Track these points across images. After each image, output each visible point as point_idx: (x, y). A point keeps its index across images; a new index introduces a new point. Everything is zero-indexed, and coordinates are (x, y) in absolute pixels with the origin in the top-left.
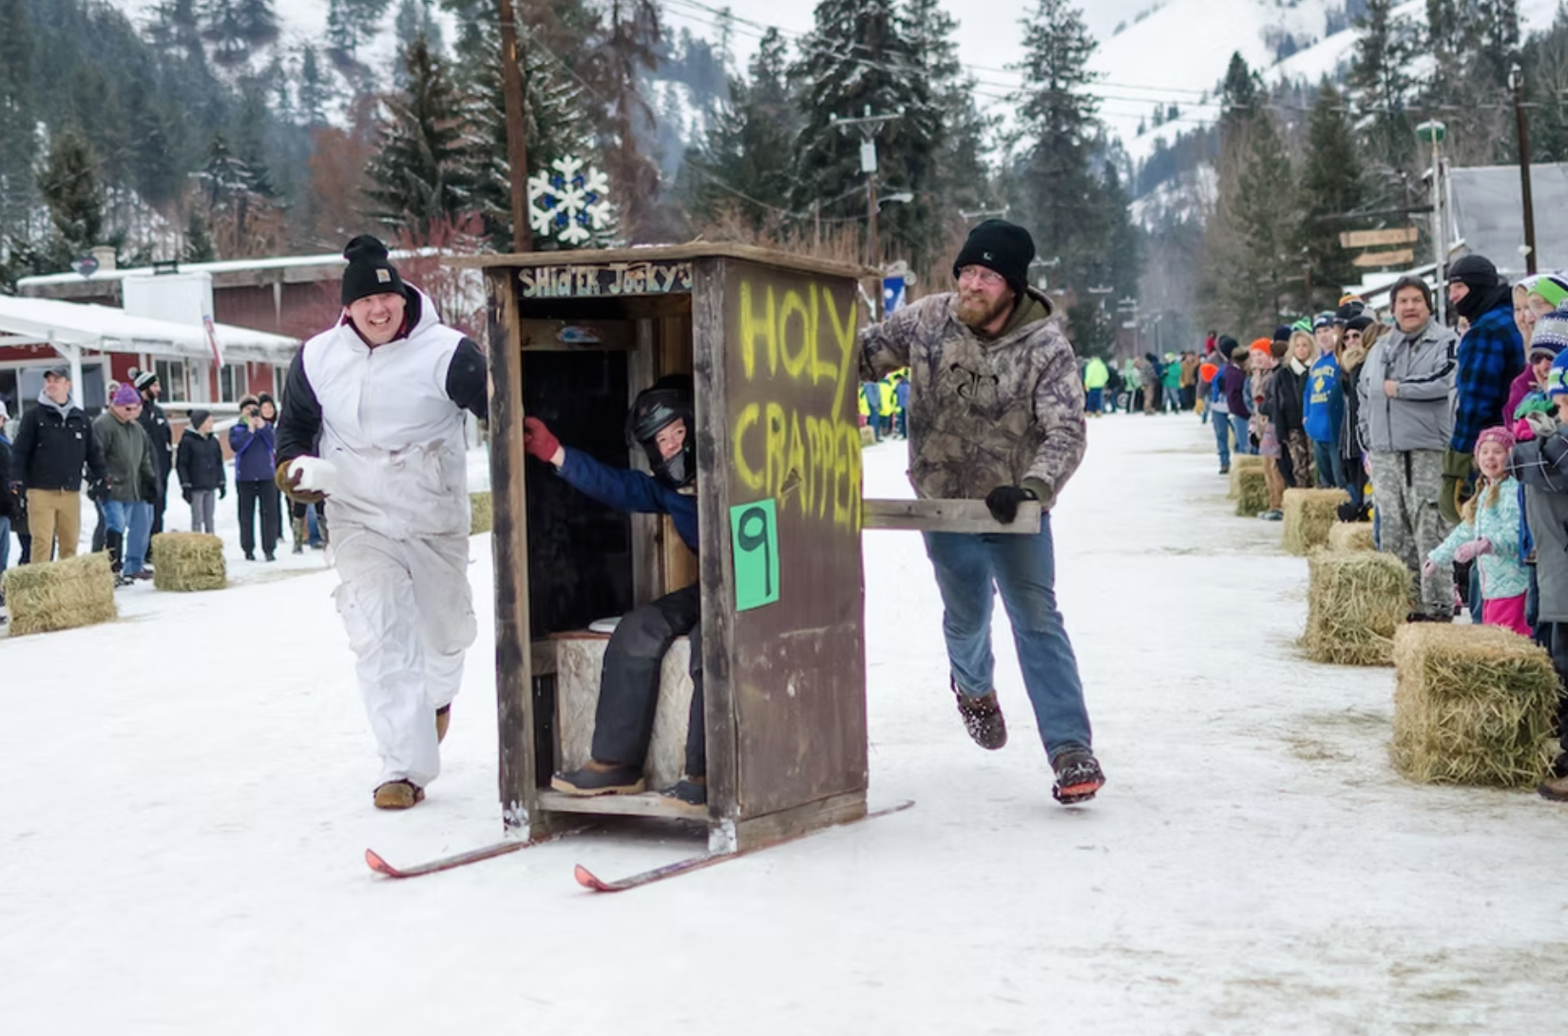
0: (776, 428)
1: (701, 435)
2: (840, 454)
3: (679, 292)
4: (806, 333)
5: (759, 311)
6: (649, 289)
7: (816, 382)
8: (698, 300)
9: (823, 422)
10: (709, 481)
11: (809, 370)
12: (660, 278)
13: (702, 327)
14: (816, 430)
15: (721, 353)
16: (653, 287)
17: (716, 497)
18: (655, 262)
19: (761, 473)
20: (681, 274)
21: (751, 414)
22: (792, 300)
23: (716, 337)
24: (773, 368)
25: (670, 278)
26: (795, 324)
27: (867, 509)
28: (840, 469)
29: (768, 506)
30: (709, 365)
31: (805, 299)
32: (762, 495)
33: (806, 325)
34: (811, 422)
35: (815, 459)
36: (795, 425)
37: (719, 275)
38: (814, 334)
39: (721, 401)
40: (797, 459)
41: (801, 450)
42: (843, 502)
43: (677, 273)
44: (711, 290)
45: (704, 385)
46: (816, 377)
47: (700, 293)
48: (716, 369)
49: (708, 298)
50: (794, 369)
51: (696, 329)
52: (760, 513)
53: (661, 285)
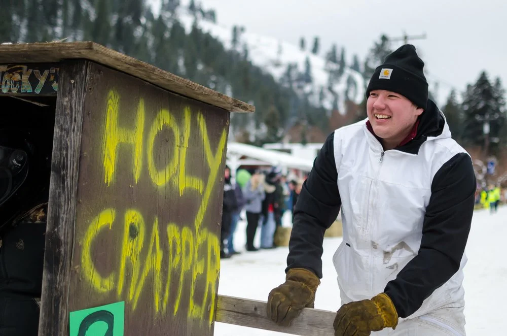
0: (133, 233)
1: (50, 234)
2: (200, 258)
3: (48, 95)
4: (176, 149)
5: (127, 120)
6: (23, 90)
7: (181, 194)
8: (63, 101)
9: (185, 230)
10: (52, 283)
11: (175, 181)
12: (34, 81)
13: (62, 129)
14: (177, 236)
15: (77, 155)
16: (27, 88)
17: (57, 300)
18: (30, 66)
19: (112, 277)
20: (52, 78)
21: (106, 218)
22: (165, 118)
23: (74, 139)
24: (137, 177)
25: (42, 81)
26: (165, 139)
27: (221, 305)
28: (198, 270)
29: (117, 310)
30: (65, 167)
31: (179, 120)
32: (112, 298)
33: (177, 142)
34: (172, 230)
35: (173, 263)
36: (156, 232)
37: (83, 79)
38: (184, 151)
39: (73, 204)
40: (155, 261)
41: (159, 254)
42: (198, 300)
43: (48, 78)
44: (74, 92)
45: (58, 186)
46: (182, 188)
47: (64, 96)
48: (71, 171)
49: (70, 100)
50: (160, 180)
51: (56, 130)
52: (108, 317)
53: (34, 89)
